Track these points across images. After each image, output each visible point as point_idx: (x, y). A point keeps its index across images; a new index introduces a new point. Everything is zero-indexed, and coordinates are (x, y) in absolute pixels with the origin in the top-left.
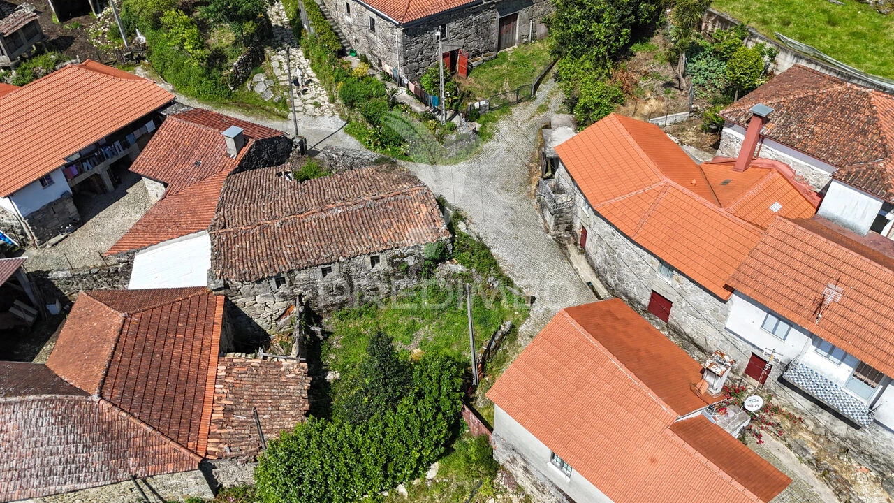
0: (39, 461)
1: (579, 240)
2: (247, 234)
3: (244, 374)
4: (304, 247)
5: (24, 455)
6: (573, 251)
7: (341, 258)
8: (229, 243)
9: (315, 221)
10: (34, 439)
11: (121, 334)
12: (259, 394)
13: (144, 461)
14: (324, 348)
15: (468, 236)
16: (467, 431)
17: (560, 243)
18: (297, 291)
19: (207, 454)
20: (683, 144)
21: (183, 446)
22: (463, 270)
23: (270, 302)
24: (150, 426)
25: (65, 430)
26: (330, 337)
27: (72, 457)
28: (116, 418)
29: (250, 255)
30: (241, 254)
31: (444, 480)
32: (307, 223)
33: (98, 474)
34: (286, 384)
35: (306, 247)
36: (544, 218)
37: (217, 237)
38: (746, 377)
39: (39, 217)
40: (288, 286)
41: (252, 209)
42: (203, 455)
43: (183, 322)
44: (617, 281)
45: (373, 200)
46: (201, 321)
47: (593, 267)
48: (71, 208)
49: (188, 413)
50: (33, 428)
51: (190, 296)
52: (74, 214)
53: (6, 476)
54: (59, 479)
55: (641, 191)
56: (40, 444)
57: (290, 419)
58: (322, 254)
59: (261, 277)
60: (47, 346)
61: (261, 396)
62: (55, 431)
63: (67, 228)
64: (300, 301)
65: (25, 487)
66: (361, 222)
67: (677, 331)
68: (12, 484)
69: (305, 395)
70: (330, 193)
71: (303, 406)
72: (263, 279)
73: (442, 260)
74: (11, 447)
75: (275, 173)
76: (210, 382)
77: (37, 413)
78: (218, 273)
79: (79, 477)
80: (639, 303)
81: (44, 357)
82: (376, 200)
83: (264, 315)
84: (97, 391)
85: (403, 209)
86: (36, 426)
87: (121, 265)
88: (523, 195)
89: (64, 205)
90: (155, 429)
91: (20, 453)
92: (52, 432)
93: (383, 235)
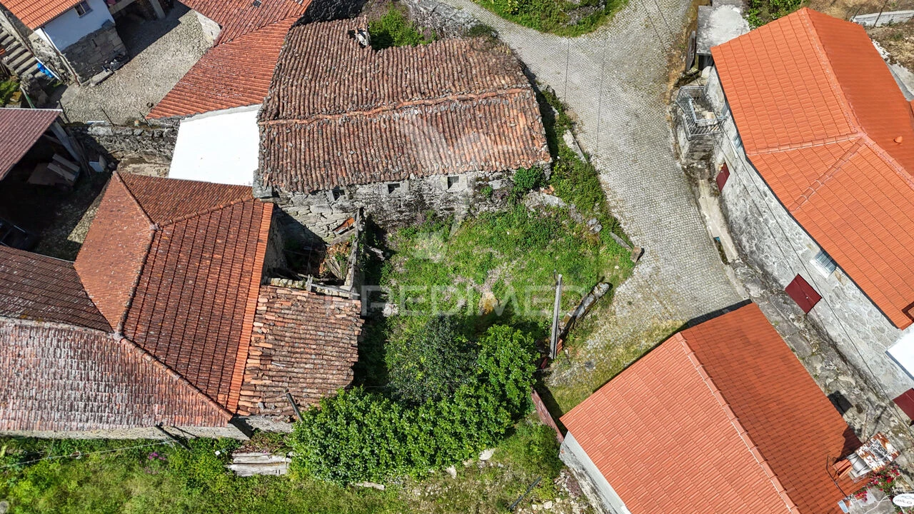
0: (59, 394)
1: (715, 176)
2: (303, 131)
3: (287, 309)
4: (369, 156)
5: (44, 385)
6: (704, 190)
7: (412, 176)
8: (281, 140)
9: (385, 122)
10: (53, 370)
11: (149, 252)
12: (303, 336)
13: (170, 409)
14: (384, 270)
15: (573, 154)
16: (534, 412)
17: (690, 176)
18: (358, 205)
19: (238, 408)
20: (893, 62)
21: (212, 400)
22: (560, 204)
23: (326, 212)
24: (176, 373)
25: (85, 366)
26: (393, 257)
27: (94, 395)
28: (140, 360)
29: (305, 159)
30: (293, 156)
31: (499, 465)
32: (376, 124)
33: (122, 417)
34: (334, 326)
35: (371, 156)
36: (676, 137)
37: (267, 130)
38: (893, 406)
39: (79, 50)
40: (347, 199)
41: (313, 89)
42: (233, 410)
43: (222, 238)
44: (754, 248)
45: (460, 100)
46: (243, 237)
47: (726, 217)
48: (115, 40)
49: (221, 357)
50: (51, 359)
51: (232, 203)
52: (119, 47)
53: (26, 404)
54: (81, 416)
55: (820, 144)
56: (59, 376)
57: (334, 372)
58: (390, 167)
59: (315, 189)
60: (90, 210)
61: (305, 339)
62: (75, 365)
63: (112, 63)
64: (361, 214)
65: (46, 419)
66: (442, 130)
67: (817, 328)
68: (33, 414)
69: (355, 343)
70: (408, 76)
71: (351, 357)
72: (318, 191)
73: (536, 187)
74: (30, 374)
75: (346, 32)
76: (249, 317)
77: (55, 343)
78: (266, 179)
79: (102, 416)
80: (776, 281)
81: (87, 224)
82: (464, 100)
83: (319, 223)
84: (119, 327)
85: (496, 117)
86: (54, 357)
87: (166, 130)
88: (653, 98)
89: (107, 36)
90: (182, 377)
91: (39, 382)
92: (71, 366)
93: (466, 151)
